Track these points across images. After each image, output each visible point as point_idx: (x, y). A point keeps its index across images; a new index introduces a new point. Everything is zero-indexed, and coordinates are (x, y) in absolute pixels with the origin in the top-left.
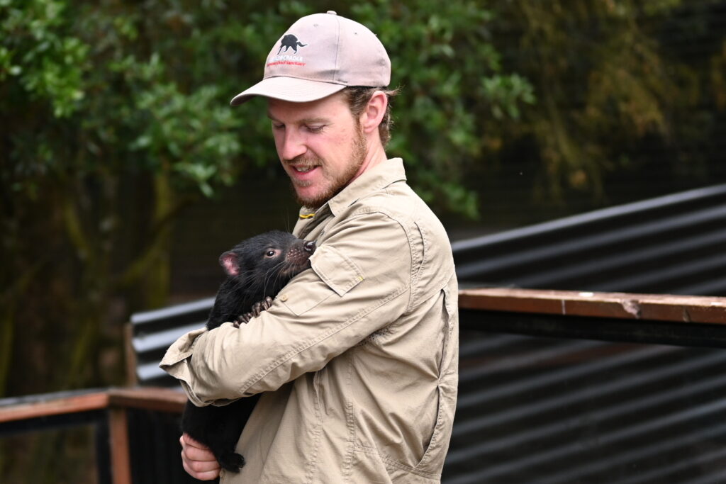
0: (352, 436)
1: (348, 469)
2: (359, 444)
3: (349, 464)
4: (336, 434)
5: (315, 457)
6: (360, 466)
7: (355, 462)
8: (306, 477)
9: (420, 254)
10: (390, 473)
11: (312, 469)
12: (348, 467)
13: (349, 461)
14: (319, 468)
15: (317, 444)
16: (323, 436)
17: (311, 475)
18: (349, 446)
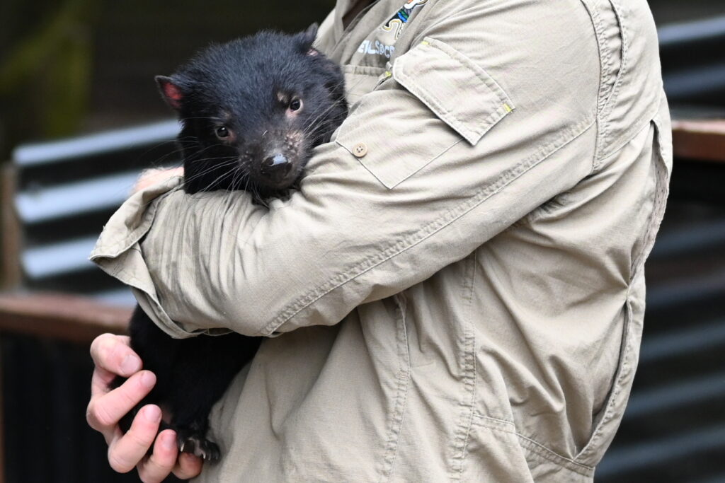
0: (469, 396)
1: (459, 458)
2: (483, 411)
3: (460, 449)
4: (437, 389)
5: (396, 432)
6: (482, 454)
7: (472, 446)
8: (377, 471)
9: (615, 57)
10: (532, 468)
11: (390, 457)
12: (459, 454)
13: (461, 444)
14: (402, 454)
15: (401, 408)
16: (412, 393)
17: (387, 467)
18: (462, 415)
